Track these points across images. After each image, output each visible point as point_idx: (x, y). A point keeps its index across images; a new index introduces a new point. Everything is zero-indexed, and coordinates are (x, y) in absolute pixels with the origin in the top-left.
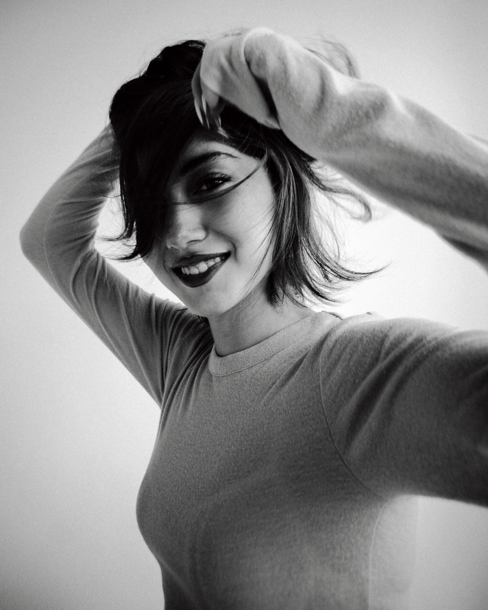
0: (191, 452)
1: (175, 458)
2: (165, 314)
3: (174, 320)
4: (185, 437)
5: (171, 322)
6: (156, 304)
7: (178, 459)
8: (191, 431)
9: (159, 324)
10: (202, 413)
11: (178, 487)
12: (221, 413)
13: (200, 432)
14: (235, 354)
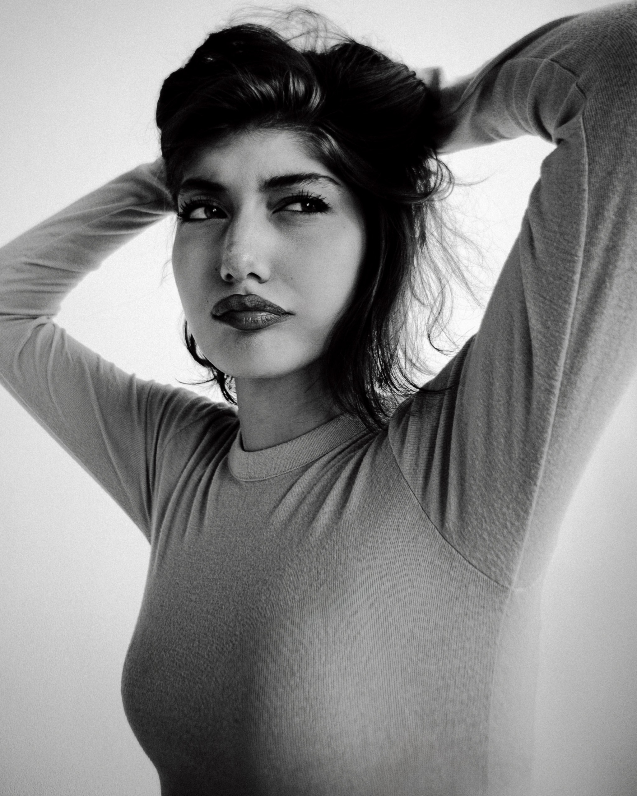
0: (216, 589)
1: (187, 603)
2: (150, 398)
3: (163, 405)
4: (202, 571)
5: (159, 408)
6: (137, 386)
7: (193, 603)
8: (212, 560)
9: (143, 410)
10: (229, 534)
11: (199, 641)
12: (261, 528)
13: (227, 560)
14: (277, 447)
